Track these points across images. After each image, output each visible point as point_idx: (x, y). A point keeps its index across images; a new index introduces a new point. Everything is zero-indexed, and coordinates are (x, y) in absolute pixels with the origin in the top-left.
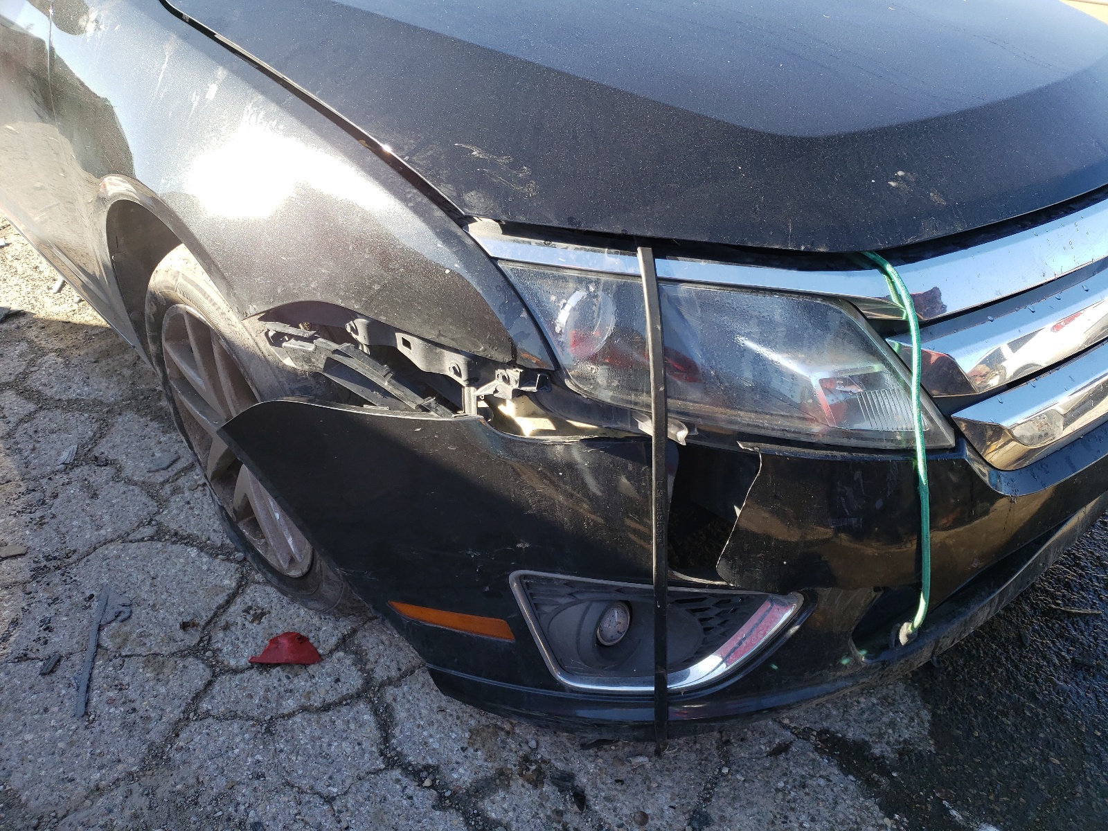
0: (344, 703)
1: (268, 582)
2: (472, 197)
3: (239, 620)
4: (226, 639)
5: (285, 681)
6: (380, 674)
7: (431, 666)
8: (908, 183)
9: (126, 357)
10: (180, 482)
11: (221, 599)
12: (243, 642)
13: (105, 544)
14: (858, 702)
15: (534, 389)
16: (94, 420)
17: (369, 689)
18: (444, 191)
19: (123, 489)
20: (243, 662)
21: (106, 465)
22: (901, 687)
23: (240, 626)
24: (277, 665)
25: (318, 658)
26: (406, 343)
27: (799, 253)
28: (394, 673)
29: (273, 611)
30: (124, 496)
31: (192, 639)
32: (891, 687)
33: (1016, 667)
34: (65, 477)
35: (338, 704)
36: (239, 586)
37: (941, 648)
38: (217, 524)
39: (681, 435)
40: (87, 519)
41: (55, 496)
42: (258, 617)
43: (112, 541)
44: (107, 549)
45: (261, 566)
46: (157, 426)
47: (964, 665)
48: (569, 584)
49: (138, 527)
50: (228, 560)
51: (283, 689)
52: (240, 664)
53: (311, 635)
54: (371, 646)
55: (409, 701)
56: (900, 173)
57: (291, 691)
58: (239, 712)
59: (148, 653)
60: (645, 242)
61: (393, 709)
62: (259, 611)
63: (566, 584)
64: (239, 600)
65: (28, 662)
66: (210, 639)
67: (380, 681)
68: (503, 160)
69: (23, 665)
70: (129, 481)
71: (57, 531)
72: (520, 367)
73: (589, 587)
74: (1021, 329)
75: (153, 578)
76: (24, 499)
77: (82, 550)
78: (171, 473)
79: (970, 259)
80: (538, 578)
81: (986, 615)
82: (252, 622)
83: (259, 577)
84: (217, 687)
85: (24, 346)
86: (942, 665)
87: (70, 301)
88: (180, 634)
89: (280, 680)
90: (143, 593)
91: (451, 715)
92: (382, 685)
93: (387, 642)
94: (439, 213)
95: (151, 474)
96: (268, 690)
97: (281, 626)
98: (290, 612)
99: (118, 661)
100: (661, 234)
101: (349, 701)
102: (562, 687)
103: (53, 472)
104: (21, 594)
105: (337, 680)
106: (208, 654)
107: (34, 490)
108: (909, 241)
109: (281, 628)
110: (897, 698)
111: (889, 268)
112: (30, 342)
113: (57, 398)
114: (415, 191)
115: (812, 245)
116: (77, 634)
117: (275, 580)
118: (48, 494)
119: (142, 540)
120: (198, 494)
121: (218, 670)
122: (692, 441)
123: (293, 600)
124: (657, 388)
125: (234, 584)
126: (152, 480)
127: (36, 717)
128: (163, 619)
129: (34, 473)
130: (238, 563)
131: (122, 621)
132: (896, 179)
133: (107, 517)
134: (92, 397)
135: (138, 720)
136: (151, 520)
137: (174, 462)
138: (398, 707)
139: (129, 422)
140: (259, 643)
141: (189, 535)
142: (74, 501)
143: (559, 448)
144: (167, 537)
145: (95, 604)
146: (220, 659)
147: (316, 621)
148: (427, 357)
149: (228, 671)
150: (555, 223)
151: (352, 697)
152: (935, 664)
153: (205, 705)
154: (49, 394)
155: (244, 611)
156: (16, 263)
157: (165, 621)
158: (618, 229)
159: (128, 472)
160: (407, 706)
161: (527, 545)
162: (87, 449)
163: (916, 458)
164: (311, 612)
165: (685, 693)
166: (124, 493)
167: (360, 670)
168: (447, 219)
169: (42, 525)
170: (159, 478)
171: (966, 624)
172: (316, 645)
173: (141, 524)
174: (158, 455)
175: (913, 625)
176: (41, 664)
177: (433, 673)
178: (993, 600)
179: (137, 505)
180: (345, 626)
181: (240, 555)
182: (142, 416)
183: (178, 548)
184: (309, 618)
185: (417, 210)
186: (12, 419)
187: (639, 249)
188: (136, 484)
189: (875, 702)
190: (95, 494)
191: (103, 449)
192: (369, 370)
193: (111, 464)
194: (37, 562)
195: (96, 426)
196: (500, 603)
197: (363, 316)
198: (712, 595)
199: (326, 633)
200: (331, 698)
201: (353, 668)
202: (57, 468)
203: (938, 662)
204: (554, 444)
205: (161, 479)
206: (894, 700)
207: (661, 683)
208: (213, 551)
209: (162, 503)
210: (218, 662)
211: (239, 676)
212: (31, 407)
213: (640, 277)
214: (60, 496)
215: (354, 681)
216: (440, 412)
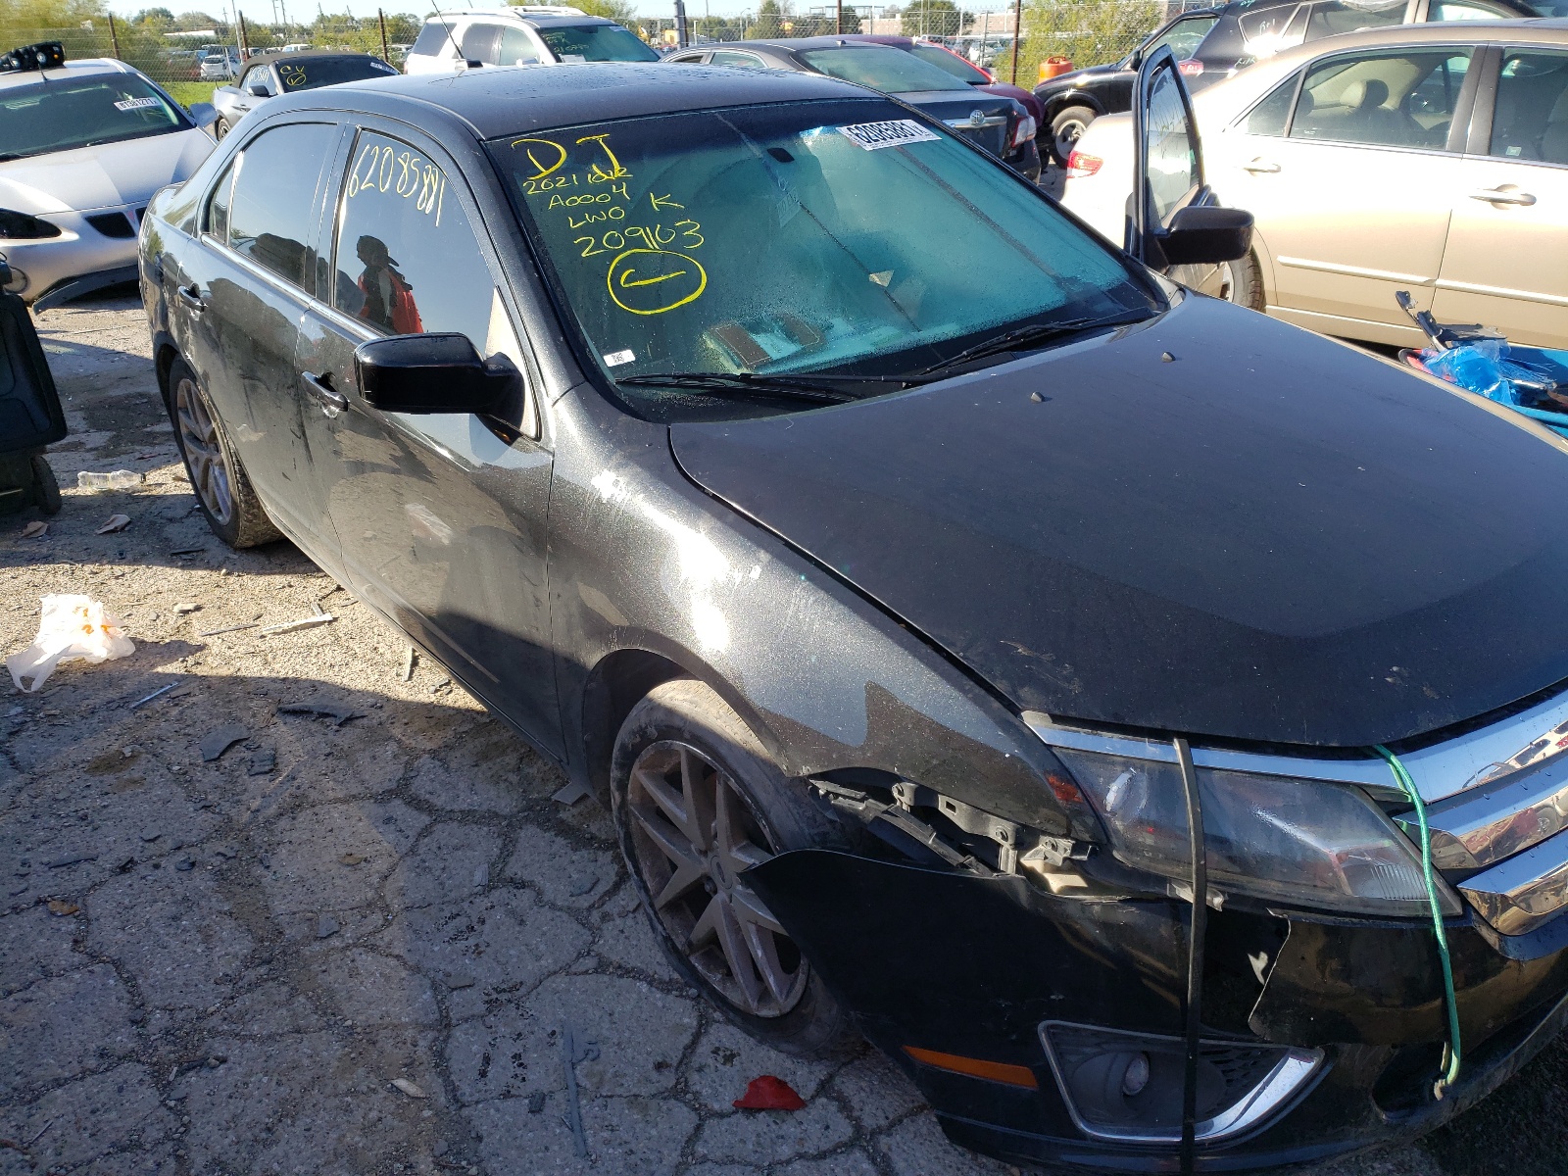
0: (839, 1151)
1: (729, 1021)
2: (1025, 692)
3: (710, 1061)
4: (703, 1082)
5: (774, 1126)
6: (869, 1122)
7: (940, 1113)
8: (1402, 678)
9: (507, 759)
10: (607, 908)
11: (686, 1039)
12: (721, 1086)
13: (549, 976)
14: (1373, 1168)
15: (1084, 858)
16: (496, 835)
17: (861, 1137)
18: (1000, 686)
19: (550, 915)
20: (728, 1106)
21: (524, 887)
22: (1416, 1153)
23: (713, 1068)
24: (763, 1110)
25: (801, 1104)
26: (950, 806)
27: (1314, 747)
28: (883, 1122)
29: (742, 1053)
30: (553, 923)
31: (668, 1080)
32: (1405, 1152)
33: (1538, 1134)
34: (486, 900)
35: (833, 1151)
36: (700, 1025)
37: (1459, 1109)
38: (660, 957)
39: (1217, 901)
40: (523, 948)
41: (483, 922)
42: (729, 1058)
43: (555, 973)
44: (553, 982)
45: (720, 1005)
46: (564, 842)
47: (1482, 1131)
48: (1096, 1034)
49: (578, 958)
50: (681, 996)
51: (774, 1135)
52: (723, 1108)
53: (788, 1079)
54: (852, 1093)
55: (904, 1151)
56: (1395, 669)
57: (782, 1137)
58: (736, 1158)
59: (628, 1094)
60: (1180, 735)
61: (890, 1158)
62: (728, 1053)
63: (1093, 1034)
64: (704, 1040)
65: (514, 1099)
66: (686, 1081)
67: (870, 1129)
68: (1045, 658)
69: (510, 1102)
70: (553, 906)
71: (496, 959)
72: (1073, 839)
73: (1117, 1037)
74: (1516, 806)
75: (610, 1015)
76: (453, 924)
77: (530, 982)
78: (595, 896)
79: (1464, 747)
80: (1064, 1028)
81: (1502, 1075)
82: (724, 1064)
83: (717, 1015)
84: (707, 1133)
85: (392, 747)
86: (1459, 1131)
87: (425, 691)
88: (654, 1075)
89: (768, 1126)
90: (604, 1031)
91: (950, 1167)
92: (873, 1133)
93: (867, 1090)
94: (996, 705)
95: (574, 898)
96: (758, 1135)
97: (755, 1069)
98: (761, 1055)
99: (600, 1101)
100: (1194, 730)
101: (843, 1149)
102: (1083, 1136)
103: (472, 895)
104: (483, 1028)
105: (827, 1127)
106: (689, 1096)
107: (458, 915)
108: (1408, 735)
109: (755, 1073)
110: (1414, 1164)
111: (1393, 758)
112: (399, 742)
113: (448, 808)
114: (972, 683)
115: (1325, 740)
116: (551, 1071)
117: (738, 1020)
118: (475, 919)
119: (586, 972)
120: (630, 921)
121: (704, 1115)
122: (1227, 906)
123: (761, 1042)
124: (1198, 861)
125: (695, 1023)
126: (577, 905)
127: (540, 1154)
128: (633, 1058)
129: (453, 895)
130: (693, 999)
131: (593, 1060)
132: (1392, 675)
133: (542, 947)
134: (485, 807)
135: (639, 1162)
136: (589, 950)
137: (594, 885)
138: (894, 1157)
139: (530, 836)
140: (737, 1087)
141: (633, 968)
142: (503, 928)
143: (1096, 908)
144: (611, 970)
145: (560, 1041)
146: (701, 1102)
147: (788, 1064)
148: (972, 820)
149: (712, 1115)
150: (1102, 718)
151: (845, 1145)
152: (1451, 1129)
153: (701, 1150)
154: (439, 804)
155: (713, 1052)
156: (351, 644)
157: (635, 1061)
158: (1158, 725)
159: (549, 896)
160: (905, 1156)
161: (1061, 997)
162: (499, 869)
163: (1434, 926)
164: (783, 1056)
165: (1210, 1144)
166: (552, 920)
167: (848, 1117)
168: (1005, 710)
169: (479, 953)
170: (584, 902)
171: (1483, 1084)
172: (795, 1089)
173: (580, 955)
174: (575, 876)
175: (1446, 1082)
176: (527, 1101)
177: (941, 1121)
178: (1508, 1061)
179: (571, 935)
180: (821, 1072)
181: (693, 992)
182: (545, 831)
183: (626, 981)
184: (782, 1062)
185: (975, 700)
186: (410, 833)
187: (1175, 740)
188: (560, 909)
189: (1391, 1167)
190: (522, 920)
191: (514, 868)
192: (913, 829)
193: (528, 886)
194: (487, 994)
195: (499, 842)
196: (1026, 1051)
197: (910, 781)
198: (1236, 1048)
199: (804, 1077)
200: (825, 1146)
201: (839, 1114)
202: (476, 890)
203: (1455, 1128)
204: (1093, 904)
205: (586, 905)
206: (1411, 1166)
207: (1188, 1133)
208: (666, 987)
209: (595, 932)
210: (700, 1105)
211: (726, 1120)
212: (426, 819)
213: (1179, 764)
214: (487, 921)
215: (843, 1130)
216: (981, 870)
